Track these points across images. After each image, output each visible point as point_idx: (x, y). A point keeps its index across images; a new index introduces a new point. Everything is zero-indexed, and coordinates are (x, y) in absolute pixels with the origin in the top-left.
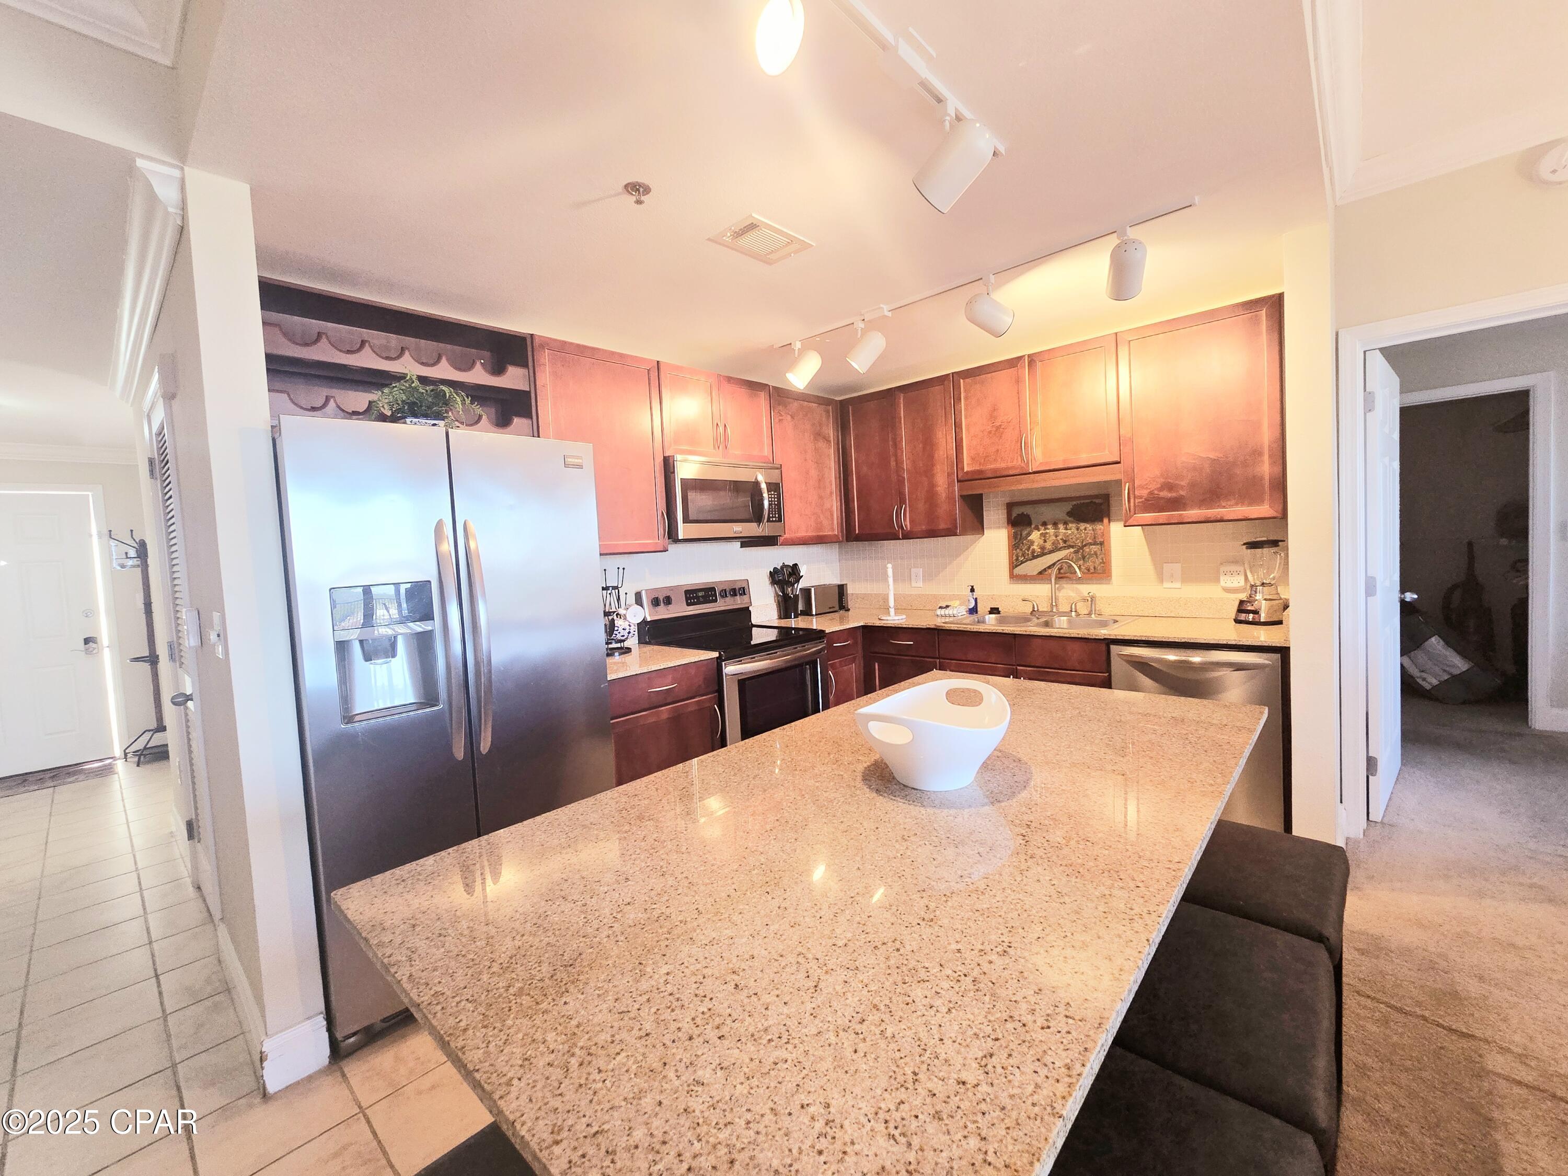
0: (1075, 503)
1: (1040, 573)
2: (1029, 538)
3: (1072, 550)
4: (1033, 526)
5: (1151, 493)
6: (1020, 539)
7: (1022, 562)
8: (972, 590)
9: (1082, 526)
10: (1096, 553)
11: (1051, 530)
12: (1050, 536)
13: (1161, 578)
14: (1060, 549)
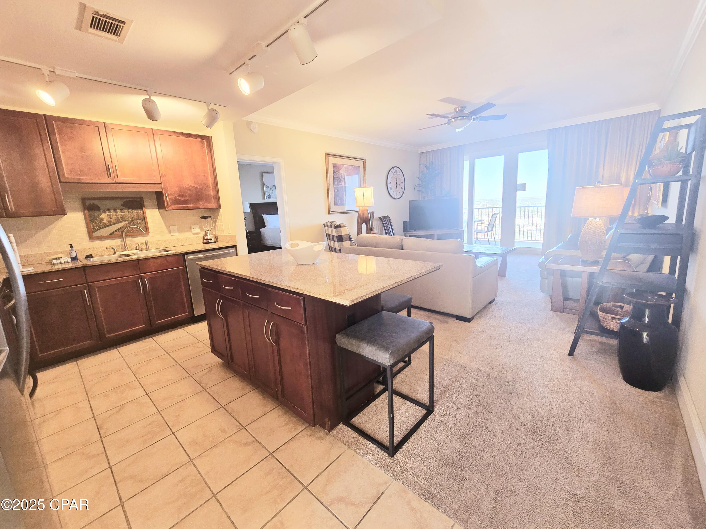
0: (125, 200)
1: (111, 234)
2: (100, 217)
3: (127, 222)
4: (101, 211)
5: (175, 197)
6: (94, 218)
7: (98, 230)
8: (71, 247)
9: (131, 211)
10: (140, 223)
11: (113, 213)
12: (113, 216)
13: (170, 232)
14: (121, 222)
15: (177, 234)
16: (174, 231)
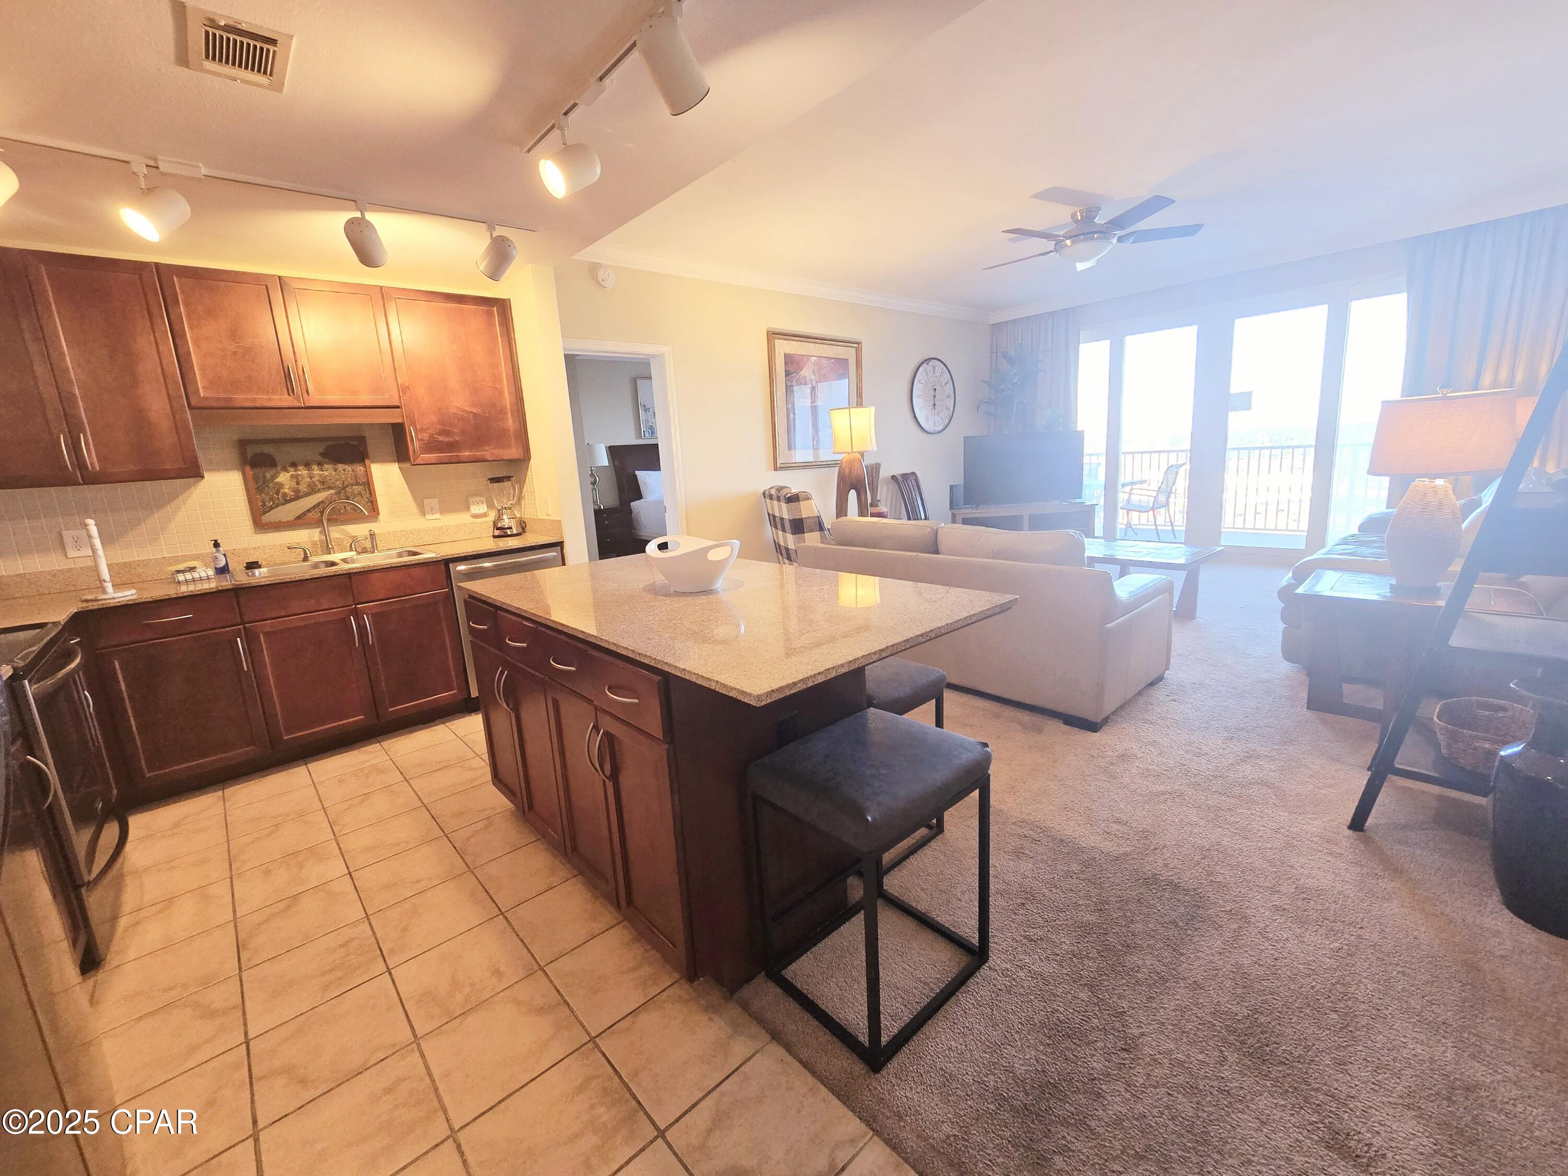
0: (328, 443)
1: (298, 518)
2: (277, 480)
3: (332, 491)
4: (279, 468)
5: (431, 436)
6: (264, 482)
7: (271, 508)
8: (216, 545)
9: (340, 467)
10: (360, 494)
11: (302, 471)
12: (303, 478)
13: (423, 513)
14: (319, 491)
15: (438, 516)
16: (432, 509)
